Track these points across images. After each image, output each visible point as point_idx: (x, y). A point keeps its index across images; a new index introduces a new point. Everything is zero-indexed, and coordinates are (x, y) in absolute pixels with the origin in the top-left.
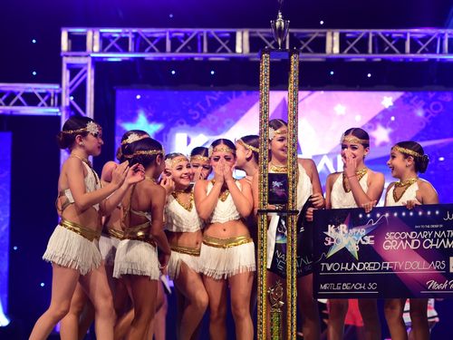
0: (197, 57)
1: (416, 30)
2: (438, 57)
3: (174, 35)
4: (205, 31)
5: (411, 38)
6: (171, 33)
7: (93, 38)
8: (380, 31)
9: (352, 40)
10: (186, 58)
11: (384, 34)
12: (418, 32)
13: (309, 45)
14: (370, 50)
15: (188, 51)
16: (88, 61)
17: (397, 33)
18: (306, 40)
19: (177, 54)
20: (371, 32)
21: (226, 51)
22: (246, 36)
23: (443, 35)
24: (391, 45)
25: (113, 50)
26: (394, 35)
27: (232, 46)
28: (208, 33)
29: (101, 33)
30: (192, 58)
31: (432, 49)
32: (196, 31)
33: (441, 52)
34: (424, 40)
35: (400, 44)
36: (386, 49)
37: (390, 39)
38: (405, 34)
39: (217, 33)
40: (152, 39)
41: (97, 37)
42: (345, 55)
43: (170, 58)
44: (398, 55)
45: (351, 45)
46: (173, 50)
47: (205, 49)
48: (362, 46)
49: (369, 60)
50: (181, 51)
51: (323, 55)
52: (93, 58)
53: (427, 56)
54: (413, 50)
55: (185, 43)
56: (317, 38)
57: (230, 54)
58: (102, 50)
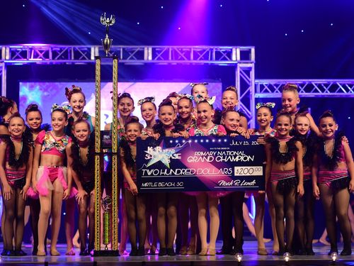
0: (68, 62)
1: (197, 47)
2: (210, 62)
3: (54, 49)
4: (72, 47)
5: (194, 52)
6: (52, 48)
7: (6, 52)
8: (175, 47)
9: (159, 52)
10: (61, 63)
11: (178, 49)
12: (198, 48)
13: (134, 55)
14: (170, 58)
15: (63, 59)
16: (3, 65)
17: (186, 48)
18: (132, 52)
19: (56, 61)
20: (171, 48)
21: (85, 59)
22: (97, 50)
23: (213, 49)
24: (182, 55)
25: (18, 58)
26: (184, 50)
27: (89, 56)
28: (74, 48)
29: (10, 49)
30: (65, 63)
31: (206, 58)
32: (67, 47)
33: (211, 59)
34: (201, 52)
35: (188, 54)
36: (180, 57)
37: (182, 51)
38: (190, 49)
39: (79, 48)
40: (41, 52)
41: (8, 51)
42: (155, 61)
43: (51, 63)
44: (186, 61)
45: (159, 55)
46: (53, 58)
47: (73, 58)
48: (165, 56)
49: (170, 64)
50: (58, 59)
51: (143, 61)
52: (6, 63)
53: (203, 62)
54: (195, 58)
55: (60, 54)
56: (139, 51)
57: (88, 61)
58: (11, 59)
